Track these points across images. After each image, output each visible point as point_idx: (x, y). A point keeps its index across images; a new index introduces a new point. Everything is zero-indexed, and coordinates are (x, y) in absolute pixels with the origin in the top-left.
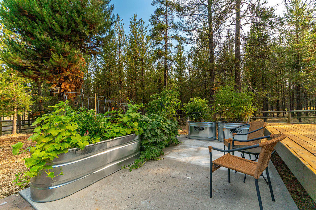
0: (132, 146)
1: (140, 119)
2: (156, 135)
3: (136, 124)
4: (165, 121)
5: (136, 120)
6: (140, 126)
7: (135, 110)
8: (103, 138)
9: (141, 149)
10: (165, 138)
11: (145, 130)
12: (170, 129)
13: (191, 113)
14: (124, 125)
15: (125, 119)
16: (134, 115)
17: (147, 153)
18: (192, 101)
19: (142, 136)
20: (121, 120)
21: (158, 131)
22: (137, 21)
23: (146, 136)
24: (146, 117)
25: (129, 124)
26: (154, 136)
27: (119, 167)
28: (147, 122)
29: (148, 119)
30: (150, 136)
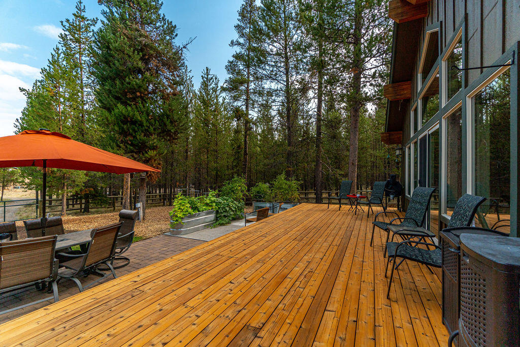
0: (212, 217)
1: (216, 201)
2: (226, 211)
3: (214, 204)
4: (232, 202)
5: (214, 202)
6: (216, 205)
7: (213, 196)
8: (199, 211)
9: (217, 219)
10: (232, 213)
11: (219, 208)
12: (236, 207)
13: (256, 196)
14: (207, 205)
15: (208, 201)
16: (213, 199)
17: (221, 221)
18: (257, 186)
19: (217, 212)
20: (206, 202)
21: (228, 209)
22: (209, 76)
23: (220, 211)
24: (220, 200)
25: (210, 204)
26: (225, 212)
27: (206, 227)
28: (220, 203)
29: (221, 201)
30: (222, 211)
